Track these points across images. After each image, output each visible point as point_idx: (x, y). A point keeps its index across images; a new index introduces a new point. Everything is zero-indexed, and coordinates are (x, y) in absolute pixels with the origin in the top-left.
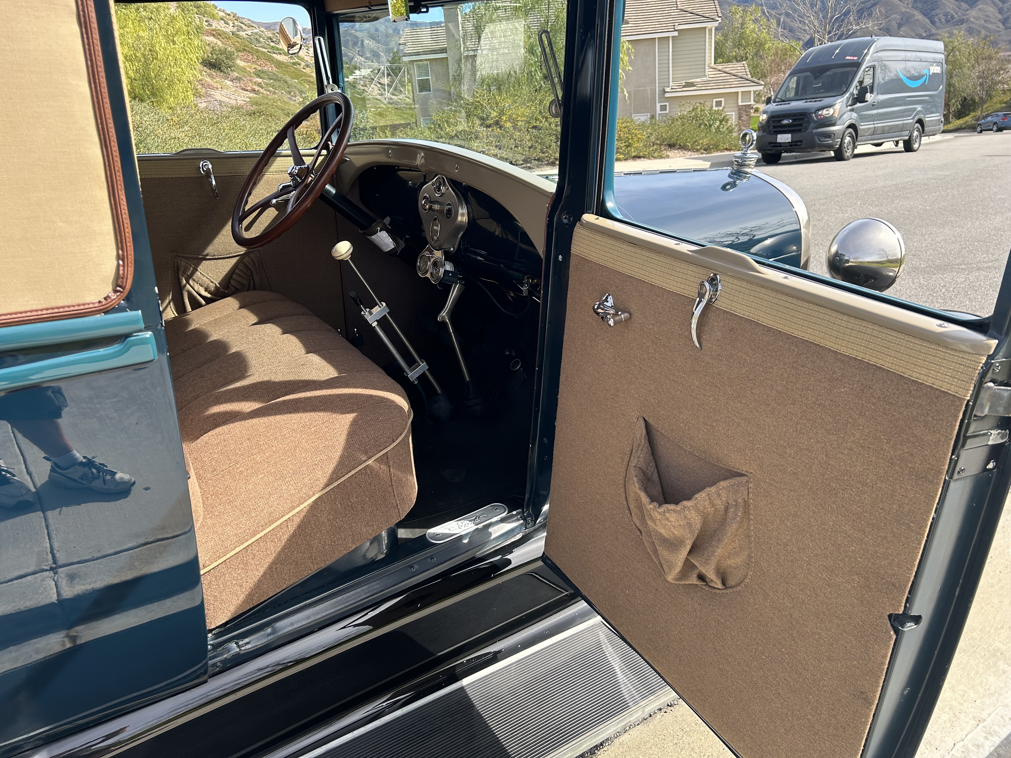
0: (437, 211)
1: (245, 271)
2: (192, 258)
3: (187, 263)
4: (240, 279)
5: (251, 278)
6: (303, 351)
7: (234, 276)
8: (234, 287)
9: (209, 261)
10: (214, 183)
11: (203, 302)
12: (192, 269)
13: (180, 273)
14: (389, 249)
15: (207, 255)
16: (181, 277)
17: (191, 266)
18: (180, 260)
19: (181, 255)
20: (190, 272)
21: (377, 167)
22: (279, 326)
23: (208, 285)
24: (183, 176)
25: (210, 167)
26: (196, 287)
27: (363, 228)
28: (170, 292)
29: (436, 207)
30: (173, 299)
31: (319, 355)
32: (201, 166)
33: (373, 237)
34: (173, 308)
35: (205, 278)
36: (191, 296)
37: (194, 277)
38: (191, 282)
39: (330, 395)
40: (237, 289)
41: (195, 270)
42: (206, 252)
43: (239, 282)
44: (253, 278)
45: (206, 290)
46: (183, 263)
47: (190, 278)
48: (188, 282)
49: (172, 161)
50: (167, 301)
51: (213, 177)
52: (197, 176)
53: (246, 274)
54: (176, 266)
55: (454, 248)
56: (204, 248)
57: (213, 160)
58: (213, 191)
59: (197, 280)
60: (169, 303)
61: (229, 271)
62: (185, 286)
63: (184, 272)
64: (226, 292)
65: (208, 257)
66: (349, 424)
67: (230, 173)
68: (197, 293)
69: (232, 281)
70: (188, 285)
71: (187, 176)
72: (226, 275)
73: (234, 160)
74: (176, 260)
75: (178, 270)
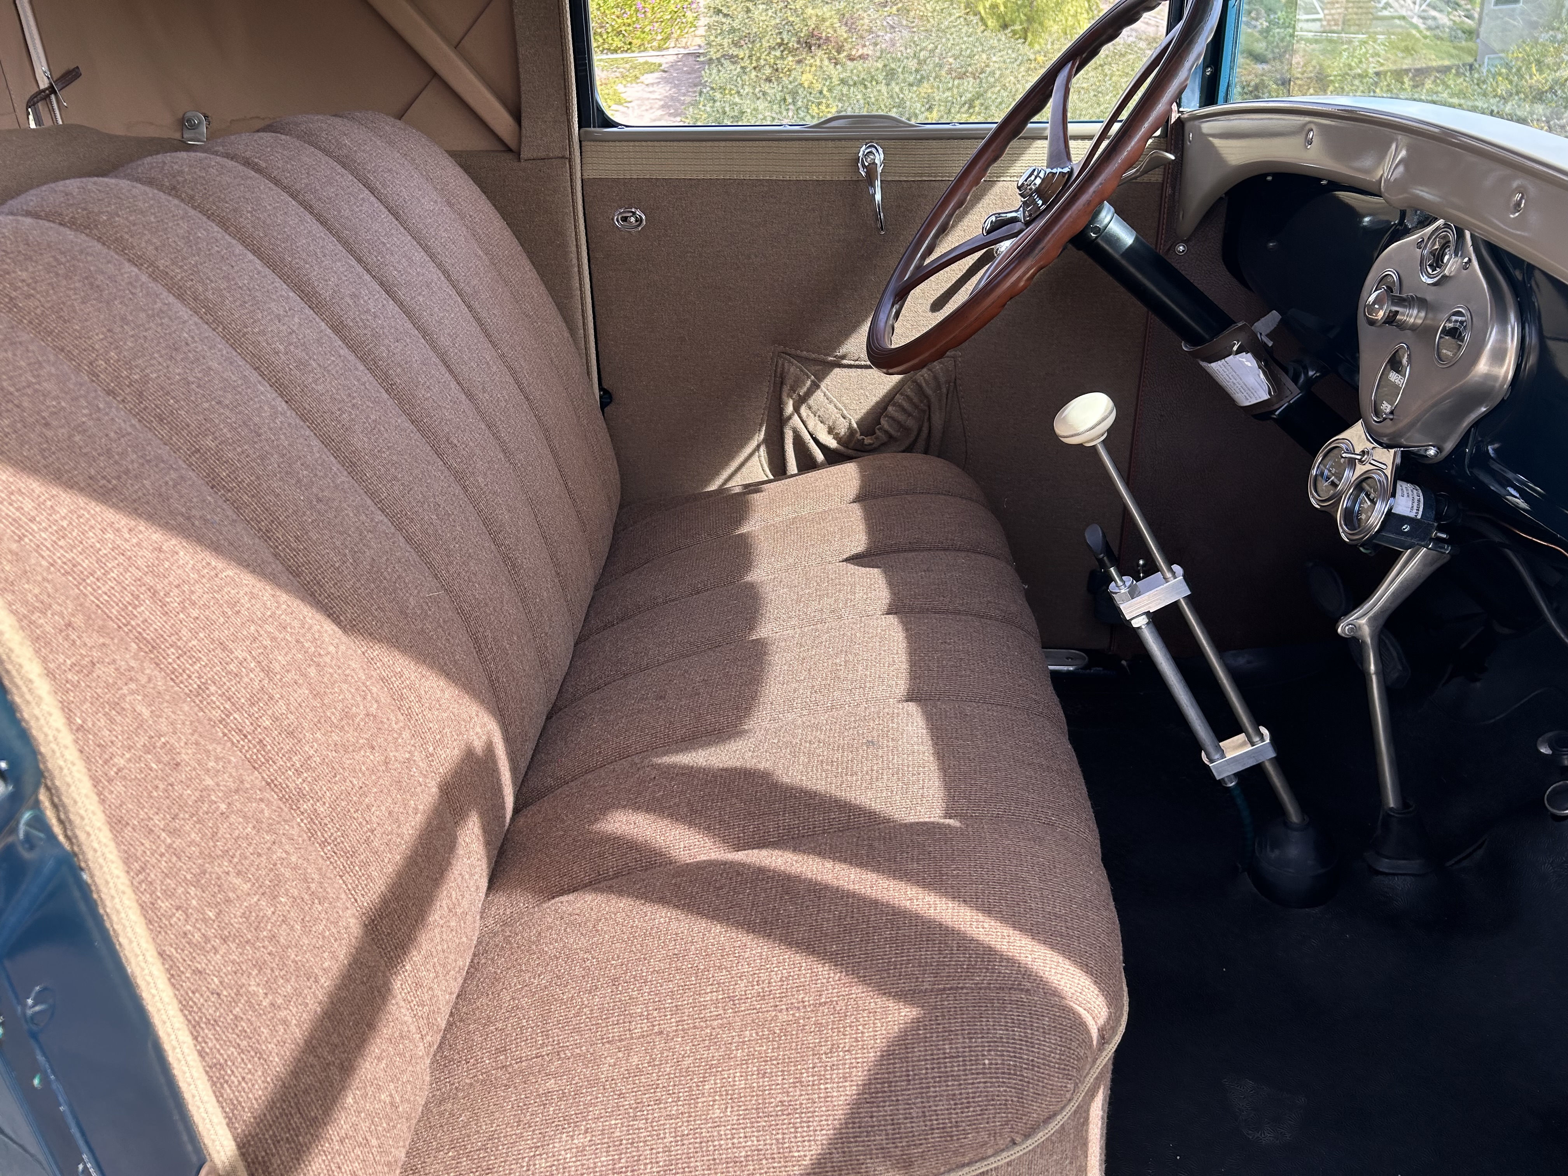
0: (1413, 328)
1: (916, 400)
2: (814, 360)
3: (802, 371)
4: (901, 417)
5: (926, 417)
6: (901, 686)
7: (890, 408)
8: (886, 432)
9: (845, 370)
10: (878, 197)
11: (820, 456)
12: (809, 383)
13: (786, 389)
14: (1254, 401)
15: (844, 357)
16: (784, 397)
17: (808, 377)
18: (790, 362)
19: (793, 351)
20: (805, 389)
21: (1276, 175)
22: (891, 584)
23: (834, 422)
24: (821, 178)
25: (879, 158)
26: (812, 422)
27: (1194, 339)
28: (761, 426)
29: (1412, 316)
30: (765, 441)
31: (929, 718)
32: (861, 154)
33: (1213, 365)
34: (763, 459)
35: (831, 407)
36: (798, 442)
37: (811, 401)
38: (803, 410)
39: (875, 903)
40: (891, 437)
41: (816, 386)
42: (842, 351)
43: (899, 422)
44: (929, 419)
45: (831, 431)
46: (793, 369)
47: (803, 403)
48: (797, 409)
49: (804, 143)
50: (753, 444)
51: (878, 183)
52: (848, 178)
53: (916, 407)
54: (778, 375)
55: (1440, 449)
56: (840, 343)
57: (887, 143)
58: (876, 215)
59: (815, 408)
60: (758, 446)
61: (885, 396)
62: (790, 418)
63: (793, 389)
64: (868, 441)
65: (845, 362)
66: (880, 1043)
67: (921, 175)
68: (811, 435)
69: (883, 421)
70: (796, 417)
71: (828, 178)
72: (877, 403)
73: (934, 143)
74: (780, 362)
75: (782, 383)
